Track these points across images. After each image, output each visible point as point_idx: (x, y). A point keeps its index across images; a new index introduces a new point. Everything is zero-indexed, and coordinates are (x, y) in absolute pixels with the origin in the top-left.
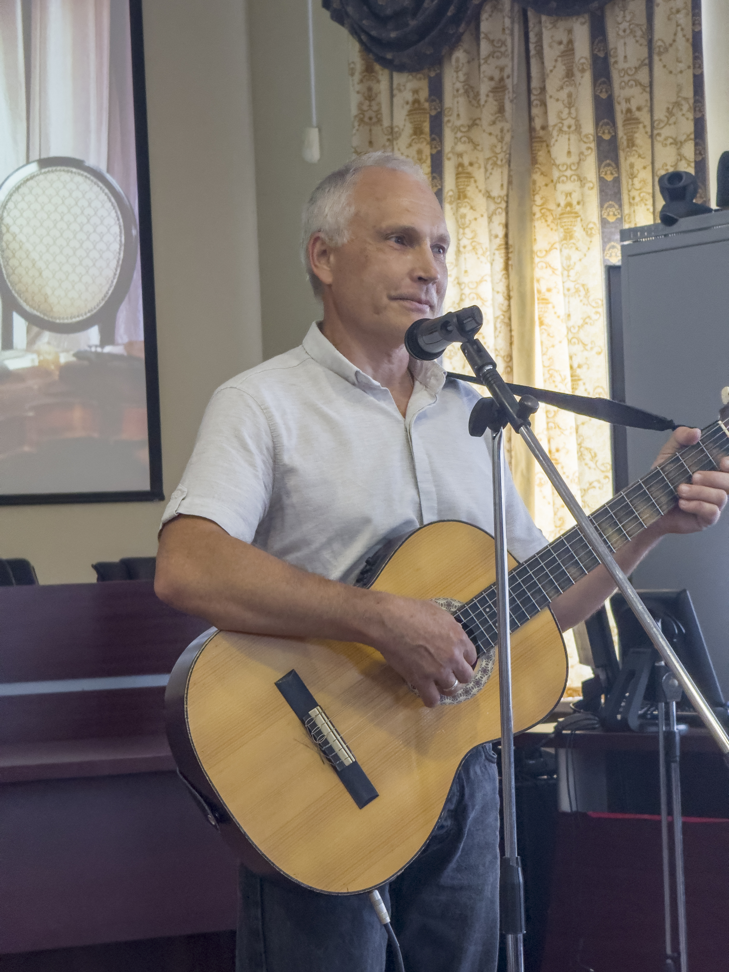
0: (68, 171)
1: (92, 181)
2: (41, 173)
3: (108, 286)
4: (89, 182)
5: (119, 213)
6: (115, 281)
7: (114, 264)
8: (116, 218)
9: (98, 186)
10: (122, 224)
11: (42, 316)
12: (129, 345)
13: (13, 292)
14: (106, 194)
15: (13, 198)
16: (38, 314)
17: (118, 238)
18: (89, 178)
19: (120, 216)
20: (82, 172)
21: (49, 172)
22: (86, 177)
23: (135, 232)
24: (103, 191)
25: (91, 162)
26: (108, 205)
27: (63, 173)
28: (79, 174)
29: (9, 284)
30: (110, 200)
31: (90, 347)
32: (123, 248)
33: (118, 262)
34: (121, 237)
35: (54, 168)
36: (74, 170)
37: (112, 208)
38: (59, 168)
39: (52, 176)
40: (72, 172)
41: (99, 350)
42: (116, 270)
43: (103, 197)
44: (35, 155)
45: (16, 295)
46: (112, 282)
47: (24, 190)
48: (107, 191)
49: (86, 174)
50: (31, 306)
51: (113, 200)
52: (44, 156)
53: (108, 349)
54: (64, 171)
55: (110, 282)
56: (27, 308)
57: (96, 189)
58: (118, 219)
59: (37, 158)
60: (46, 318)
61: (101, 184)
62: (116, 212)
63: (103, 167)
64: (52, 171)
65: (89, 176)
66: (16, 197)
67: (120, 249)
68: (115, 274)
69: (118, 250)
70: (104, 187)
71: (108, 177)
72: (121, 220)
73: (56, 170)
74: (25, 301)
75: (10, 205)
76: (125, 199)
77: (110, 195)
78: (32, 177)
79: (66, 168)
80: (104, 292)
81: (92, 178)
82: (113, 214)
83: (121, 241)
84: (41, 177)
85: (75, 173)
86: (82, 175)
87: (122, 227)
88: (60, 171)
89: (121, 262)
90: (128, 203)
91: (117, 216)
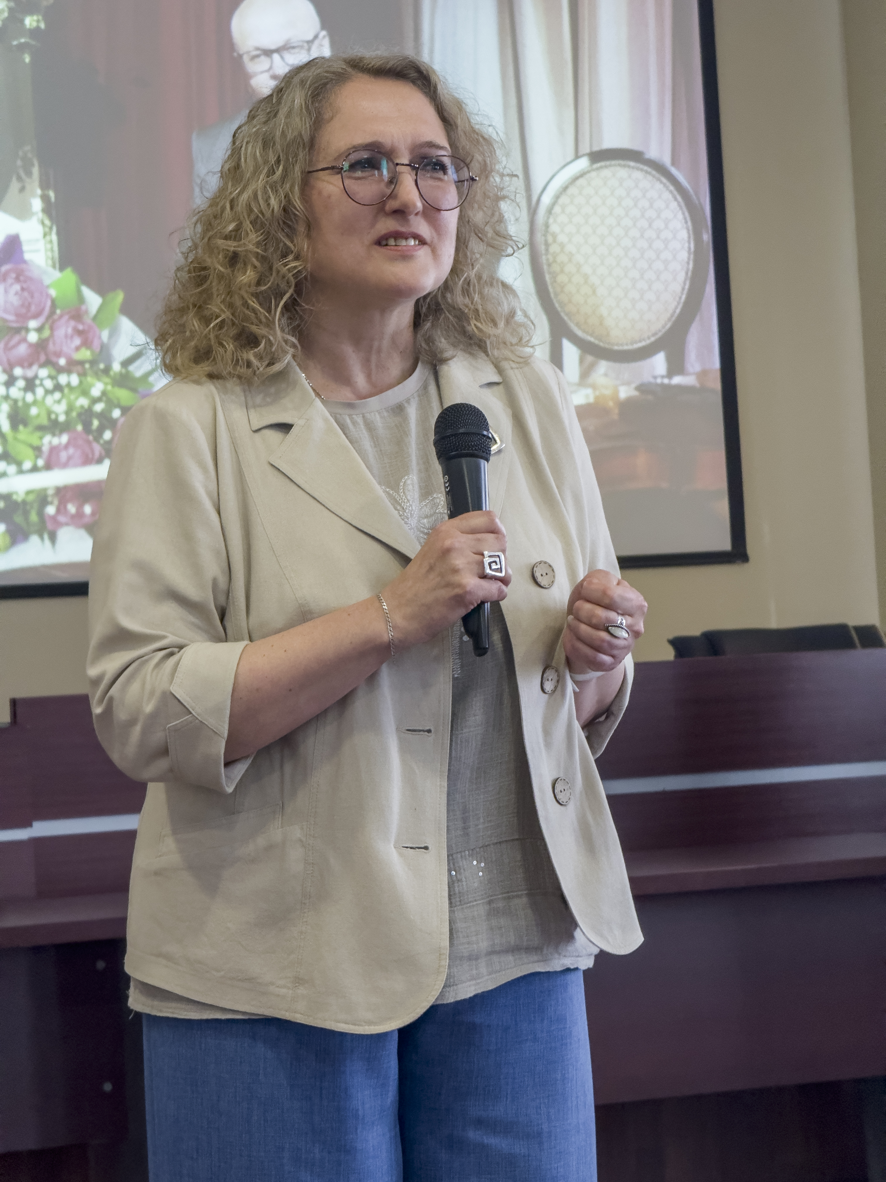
0: (624, 166)
1: (654, 176)
2: (593, 170)
3: (676, 303)
4: (650, 178)
5: (687, 214)
6: (684, 297)
7: (681, 276)
8: (683, 221)
9: (661, 182)
10: (691, 228)
11: (597, 342)
12: (703, 375)
13: (562, 314)
14: (671, 192)
15: (561, 201)
16: (592, 339)
17: (687, 245)
18: (649, 173)
19: (688, 219)
20: (641, 166)
21: (601, 167)
22: (647, 172)
23: (707, 237)
24: (667, 188)
25: (653, 153)
26: (674, 205)
27: (618, 168)
28: (638, 169)
29: (557, 305)
30: (676, 199)
31: (655, 377)
32: (692, 256)
33: (687, 273)
34: (689, 243)
35: (608, 163)
36: (632, 164)
37: (678, 208)
38: (613, 162)
39: (606, 173)
40: (629, 166)
41: (666, 381)
42: (685, 284)
43: (667, 195)
44: (585, 148)
45: (566, 318)
46: (680, 298)
47: (572, 190)
48: (672, 188)
49: (646, 168)
50: (584, 331)
51: (679, 198)
52: (596, 148)
53: (677, 380)
54: (619, 165)
55: (677, 299)
56: (580, 333)
57: (658, 186)
58: (686, 222)
59: (588, 151)
60: (601, 344)
61: (664, 180)
62: (683, 214)
63: (666, 160)
64: (606, 167)
65: (649, 170)
66: (563, 200)
67: (689, 259)
68: (683, 289)
69: (686, 260)
70: (668, 184)
71: (674, 171)
72: (689, 223)
73: (610, 166)
74: (577, 325)
75: (557, 209)
76: (694, 197)
77: (675, 193)
78: (582, 175)
79: (622, 162)
80: (671, 311)
81: (654, 172)
82: (680, 216)
83: (689, 248)
84: (594, 174)
85: (633, 168)
86: (642, 170)
87: (691, 232)
88: (615, 165)
89: (690, 274)
90: (697, 202)
91: (685, 219)
